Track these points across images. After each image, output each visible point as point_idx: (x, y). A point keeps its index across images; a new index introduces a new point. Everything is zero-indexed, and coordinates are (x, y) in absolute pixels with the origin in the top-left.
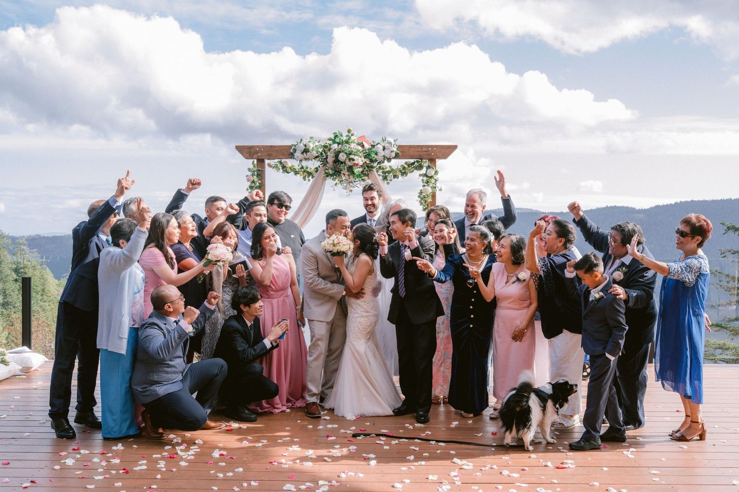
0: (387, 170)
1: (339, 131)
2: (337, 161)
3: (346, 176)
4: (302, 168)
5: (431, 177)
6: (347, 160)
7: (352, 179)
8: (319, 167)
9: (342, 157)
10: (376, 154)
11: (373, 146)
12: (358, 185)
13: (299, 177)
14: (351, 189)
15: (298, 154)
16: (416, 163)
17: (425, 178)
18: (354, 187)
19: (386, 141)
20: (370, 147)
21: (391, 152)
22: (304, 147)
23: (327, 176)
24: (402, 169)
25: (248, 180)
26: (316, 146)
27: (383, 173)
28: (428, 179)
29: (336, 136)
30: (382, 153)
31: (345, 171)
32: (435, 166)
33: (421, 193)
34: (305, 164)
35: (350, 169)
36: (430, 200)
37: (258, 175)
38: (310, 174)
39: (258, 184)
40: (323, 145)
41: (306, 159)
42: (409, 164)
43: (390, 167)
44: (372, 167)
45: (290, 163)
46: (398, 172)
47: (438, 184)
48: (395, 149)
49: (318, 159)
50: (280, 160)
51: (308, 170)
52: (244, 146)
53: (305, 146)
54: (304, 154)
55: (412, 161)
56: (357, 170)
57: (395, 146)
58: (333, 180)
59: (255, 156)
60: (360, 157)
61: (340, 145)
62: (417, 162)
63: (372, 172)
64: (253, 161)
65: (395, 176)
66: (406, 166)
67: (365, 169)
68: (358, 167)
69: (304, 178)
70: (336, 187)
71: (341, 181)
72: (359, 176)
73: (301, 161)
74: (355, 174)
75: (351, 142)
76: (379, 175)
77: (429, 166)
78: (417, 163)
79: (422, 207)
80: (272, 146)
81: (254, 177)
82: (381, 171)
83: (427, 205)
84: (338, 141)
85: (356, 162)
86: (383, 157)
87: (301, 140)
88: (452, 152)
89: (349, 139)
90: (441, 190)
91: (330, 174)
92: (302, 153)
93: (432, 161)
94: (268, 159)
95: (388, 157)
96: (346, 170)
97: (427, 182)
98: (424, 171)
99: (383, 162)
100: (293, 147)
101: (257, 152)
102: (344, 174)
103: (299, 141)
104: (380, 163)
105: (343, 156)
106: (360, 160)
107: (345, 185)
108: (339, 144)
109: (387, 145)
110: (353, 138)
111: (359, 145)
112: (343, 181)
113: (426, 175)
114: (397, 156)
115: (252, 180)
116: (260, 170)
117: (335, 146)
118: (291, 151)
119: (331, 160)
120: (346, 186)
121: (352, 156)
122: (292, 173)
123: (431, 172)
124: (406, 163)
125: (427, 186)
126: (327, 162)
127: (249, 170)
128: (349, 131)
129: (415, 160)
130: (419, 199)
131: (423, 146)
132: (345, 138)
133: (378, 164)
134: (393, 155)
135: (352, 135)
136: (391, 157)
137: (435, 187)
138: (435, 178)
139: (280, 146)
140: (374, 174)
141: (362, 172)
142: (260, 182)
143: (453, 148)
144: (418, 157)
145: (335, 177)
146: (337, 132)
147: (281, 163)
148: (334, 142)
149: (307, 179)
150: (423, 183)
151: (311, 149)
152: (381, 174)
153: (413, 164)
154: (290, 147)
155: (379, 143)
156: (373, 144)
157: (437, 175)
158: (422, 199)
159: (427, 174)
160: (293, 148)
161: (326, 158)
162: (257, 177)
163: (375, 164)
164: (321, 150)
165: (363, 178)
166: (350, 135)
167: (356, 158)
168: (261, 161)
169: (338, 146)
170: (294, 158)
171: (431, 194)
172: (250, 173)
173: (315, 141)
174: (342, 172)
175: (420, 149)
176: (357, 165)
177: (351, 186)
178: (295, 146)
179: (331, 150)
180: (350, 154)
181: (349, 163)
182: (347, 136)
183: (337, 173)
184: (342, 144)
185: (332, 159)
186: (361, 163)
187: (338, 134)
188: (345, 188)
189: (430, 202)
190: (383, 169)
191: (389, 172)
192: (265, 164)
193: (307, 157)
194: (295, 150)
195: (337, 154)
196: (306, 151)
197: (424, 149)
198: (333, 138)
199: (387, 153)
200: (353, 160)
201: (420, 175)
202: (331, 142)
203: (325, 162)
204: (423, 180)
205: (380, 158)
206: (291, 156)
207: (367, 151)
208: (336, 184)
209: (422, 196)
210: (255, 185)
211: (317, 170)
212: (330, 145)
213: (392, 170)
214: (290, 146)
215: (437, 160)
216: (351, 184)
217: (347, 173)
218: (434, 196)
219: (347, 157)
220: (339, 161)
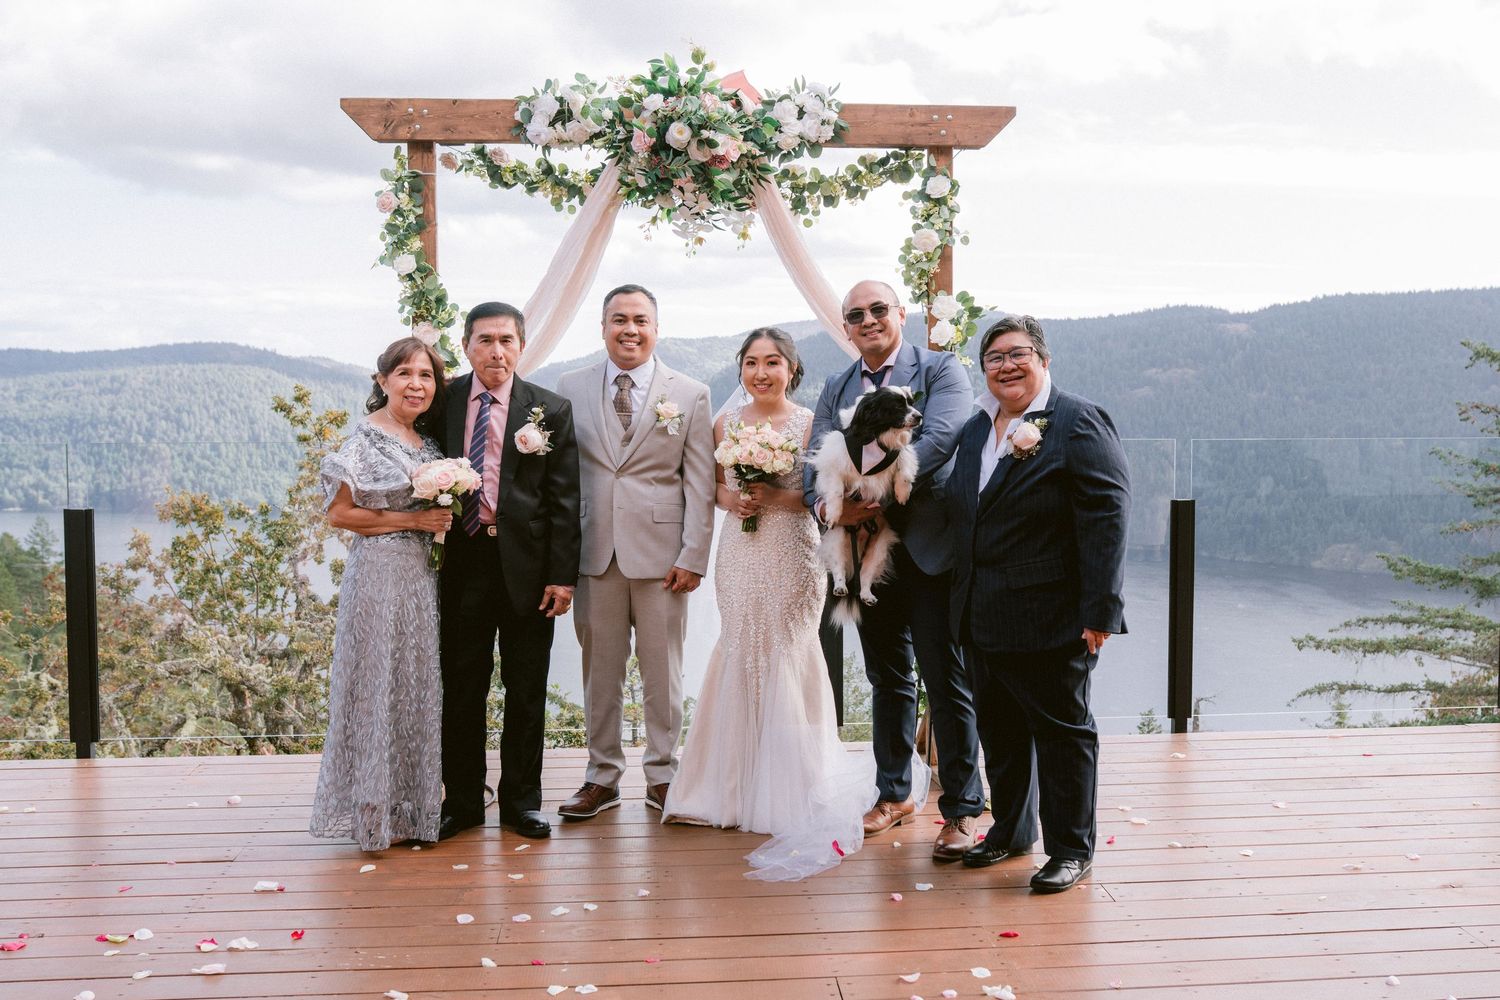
0: (807, 180)
1: (666, 56)
2: (660, 147)
3: (688, 195)
4: (549, 171)
5: (940, 202)
6: (694, 144)
7: (705, 206)
8: (604, 166)
9: (678, 134)
10: (778, 128)
11: (771, 104)
12: (720, 224)
13: (542, 198)
14: (701, 234)
15: (538, 126)
16: (892, 161)
17: (921, 205)
18: (708, 229)
19: (806, 91)
20: (760, 107)
21: (823, 123)
22: (557, 106)
23: (629, 195)
24: (849, 178)
25: (383, 207)
26: (594, 102)
27: (793, 188)
28: (934, 207)
29: (658, 71)
30: (793, 129)
31: (685, 180)
32: (950, 167)
33: (908, 247)
34: (557, 158)
35: (704, 175)
36: (934, 267)
37: (414, 190)
38: (574, 190)
39: (412, 219)
40: (616, 98)
41: (561, 142)
42: (872, 164)
43: (815, 171)
44: (766, 169)
45: (514, 154)
46: (838, 187)
47: (958, 222)
48: (833, 116)
49: (599, 142)
50: (480, 146)
51: (568, 177)
52: (368, 100)
53: (561, 100)
54: (558, 126)
55: (881, 153)
56: (724, 179)
57: (834, 107)
58: (644, 205)
59: (403, 132)
60: (733, 135)
61: (671, 99)
62: (896, 156)
63: (762, 182)
64: (398, 149)
65: (830, 201)
66: (861, 168)
67: (742, 173)
68: (725, 166)
69: (557, 203)
70: (653, 228)
71: (669, 212)
72: (725, 195)
73: (546, 148)
74: (716, 189)
75: (705, 91)
76: (784, 196)
77: (932, 169)
78: (896, 158)
79: (909, 289)
80: (455, 102)
81: (401, 195)
82: (788, 183)
83: (927, 284)
84: (666, 86)
85: (720, 151)
86: (799, 141)
87: (549, 83)
88: (999, 128)
89: (701, 78)
90: (965, 240)
91: (638, 189)
92: (552, 124)
93: (942, 151)
94: (444, 143)
95: (814, 140)
96: (690, 174)
97: (927, 217)
98: (916, 182)
99: (798, 155)
100: (523, 106)
101: (409, 120)
102: (681, 189)
103: (541, 87)
104: (786, 156)
105: (681, 132)
106: (730, 146)
107: (680, 222)
108: (667, 93)
109: (811, 105)
110: (708, 79)
111: (727, 99)
112: (675, 210)
113: (923, 195)
114: (839, 138)
115: (394, 206)
116: (417, 176)
117: (655, 102)
118: (518, 116)
119: (641, 142)
120: (685, 227)
121: (705, 134)
122: (520, 187)
123: (938, 186)
124: (862, 160)
125: (926, 226)
126: (629, 149)
127: (386, 175)
128: (697, 57)
129: (890, 151)
130: (903, 267)
131: (917, 108)
132: (684, 78)
133: (781, 161)
134: (828, 133)
135: (706, 68)
136: (822, 140)
137: (951, 233)
138: (950, 203)
139: (480, 102)
140: (771, 192)
141: (737, 183)
142: (419, 211)
143: (1004, 115)
144: (901, 142)
145: (651, 197)
146: (662, 58)
147: (481, 153)
148: (652, 88)
149: (565, 205)
150: (915, 217)
151: (576, 111)
152: (789, 192)
153: (884, 162)
154: (515, 103)
155: (787, 97)
156: (766, 98)
157: (955, 194)
158: (910, 265)
159: (928, 192)
160: (521, 108)
161: (628, 139)
162: (410, 196)
163: (774, 163)
164: (608, 114)
165: (740, 201)
166: (700, 68)
167: (719, 138)
168: (421, 147)
169: (664, 100)
170: (528, 141)
171: (939, 251)
172: (387, 186)
173: (591, 87)
174: (677, 182)
175: (906, 118)
176: (721, 159)
177: (700, 227)
178: (528, 101)
179: (646, 114)
180: (701, 127)
181: (698, 156)
182: (692, 71)
183: (659, 185)
184: (679, 97)
185: (647, 139)
186: (734, 156)
187: (664, 65)
188: (683, 232)
189: (935, 274)
190: (794, 177)
191: (812, 187)
192: (434, 157)
193: (565, 136)
194: (529, 115)
195: (662, 125)
196: (563, 116)
197: (920, 118)
198: (648, 77)
199: (810, 128)
200: (712, 144)
201: (906, 196)
202: (640, 89)
203: (621, 150)
204: (913, 210)
205: (787, 140)
206: (518, 132)
207: (752, 119)
208: (654, 220)
209: (912, 259)
210: (404, 221)
211: (595, 175)
212: (640, 97)
213: (822, 180)
214: (512, 101)
215: (955, 152)
216: (698, 221)
217: (690, 186)
218: (945, 256)
219: (692, 137)
220: (667, 147)
